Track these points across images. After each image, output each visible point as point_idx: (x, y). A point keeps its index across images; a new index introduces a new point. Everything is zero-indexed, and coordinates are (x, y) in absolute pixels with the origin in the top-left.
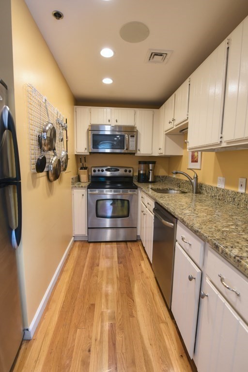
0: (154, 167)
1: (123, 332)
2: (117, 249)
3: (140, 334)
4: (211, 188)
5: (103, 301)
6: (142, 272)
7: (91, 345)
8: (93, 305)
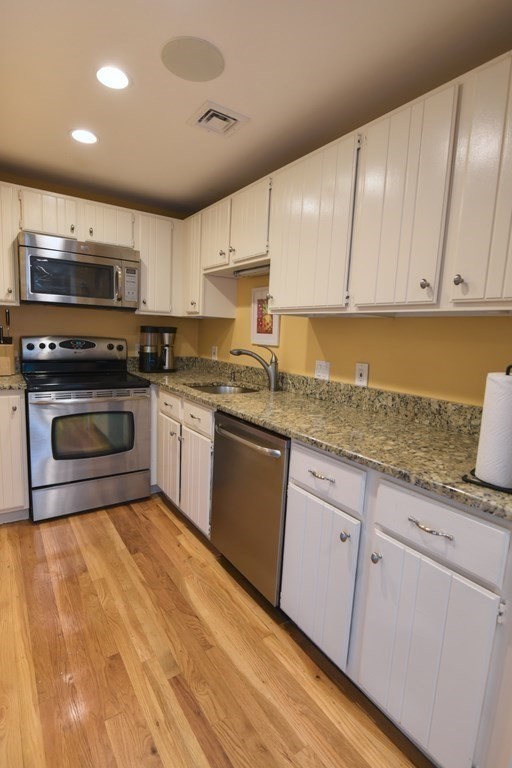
0: (173, 340)
1: (204, 683)
2: (115, 523)
3: (238, 672)
4: (305, 381)
5: (135, 640)
6: (190, 557)
7: (152, 738)
8: (116, 657)
